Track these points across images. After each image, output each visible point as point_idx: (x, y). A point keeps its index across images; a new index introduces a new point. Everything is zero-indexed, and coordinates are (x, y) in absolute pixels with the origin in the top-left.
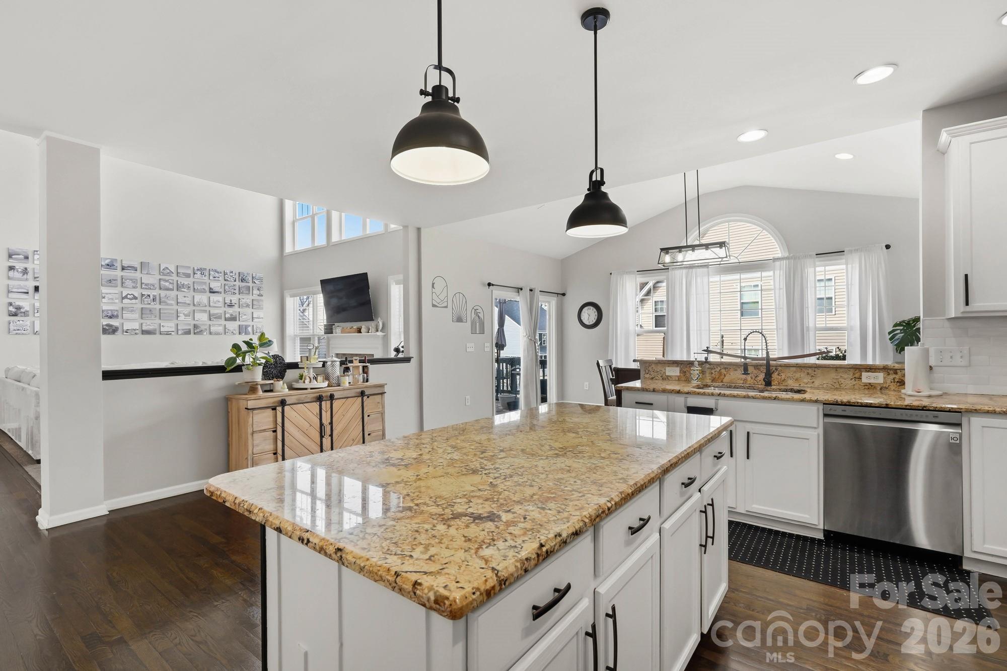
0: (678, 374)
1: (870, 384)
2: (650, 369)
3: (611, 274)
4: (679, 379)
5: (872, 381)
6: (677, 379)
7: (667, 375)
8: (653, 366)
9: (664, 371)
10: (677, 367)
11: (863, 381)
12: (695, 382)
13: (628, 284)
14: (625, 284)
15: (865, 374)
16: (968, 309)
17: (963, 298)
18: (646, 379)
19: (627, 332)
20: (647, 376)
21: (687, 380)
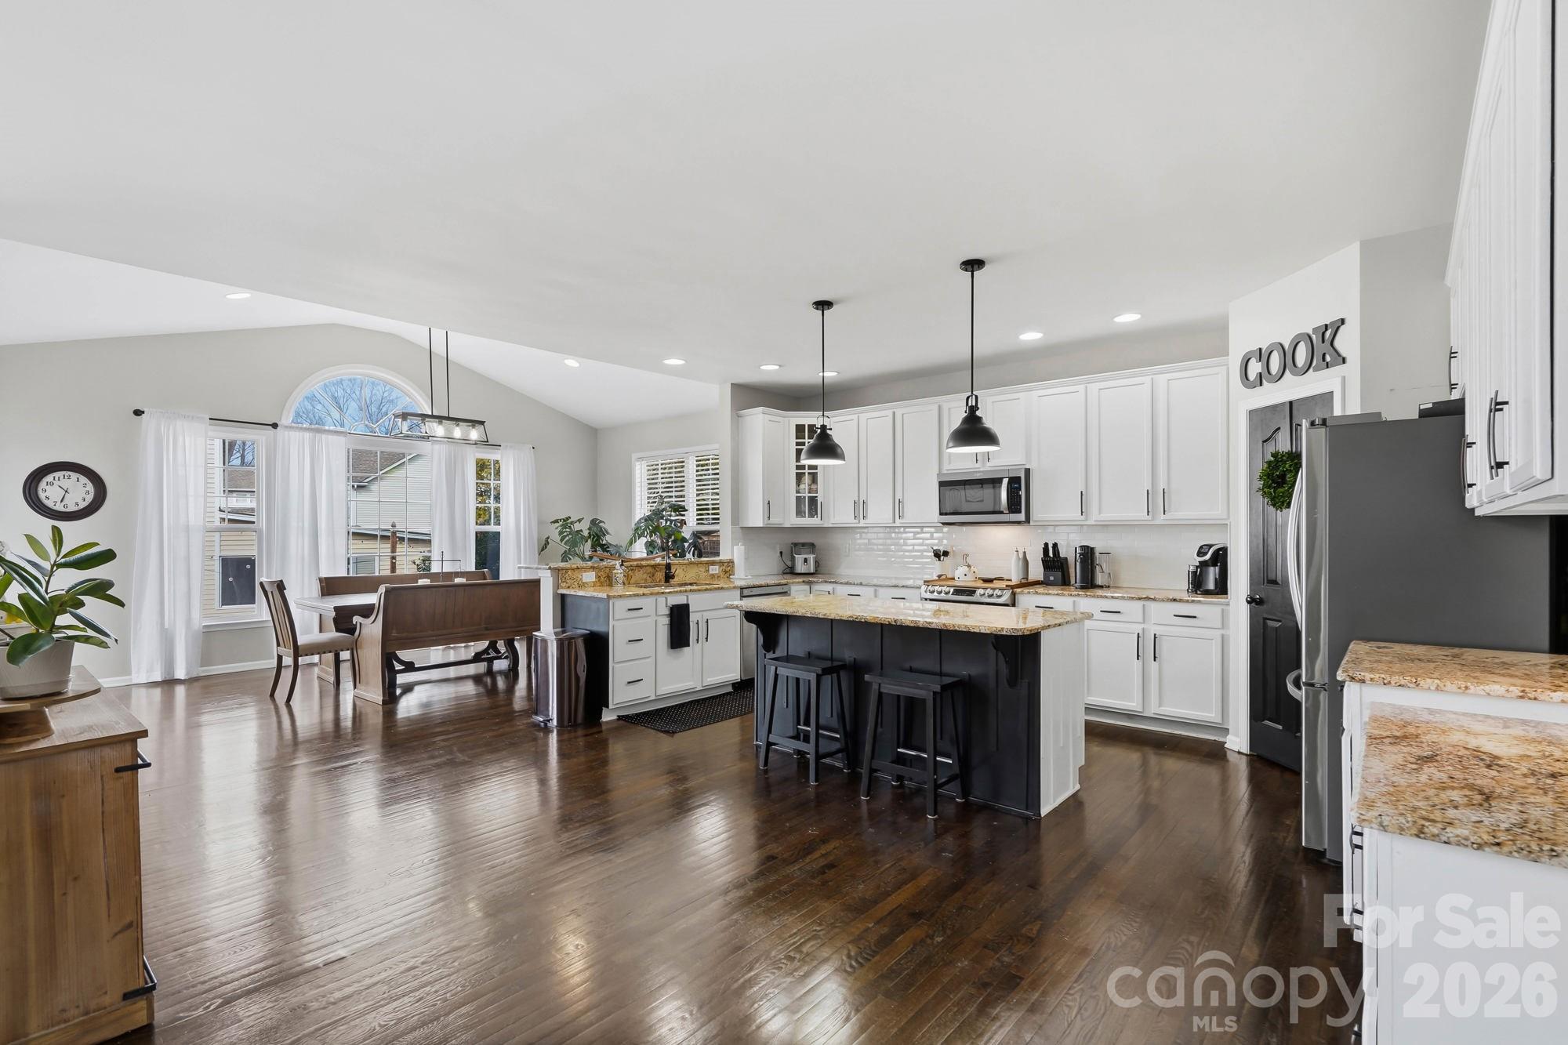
0: (594, 579)
1: (713, 574)
2: (567, 576)
3: (139, 413)
4: (594, 585)
5: (714, 572)
7: (583, 581)
8: (570, 573)
9: (580, 577)
10: (593, 571)
11: (710, 573)
12: (619, 585)
13: (187, 440)
14: (181, 439)
15: (711, 567)
16: (769, 522)
17: (766, 516)
18: (562, 588)
19: (187, 529)
20: (564, 585)
21: (602, 585)
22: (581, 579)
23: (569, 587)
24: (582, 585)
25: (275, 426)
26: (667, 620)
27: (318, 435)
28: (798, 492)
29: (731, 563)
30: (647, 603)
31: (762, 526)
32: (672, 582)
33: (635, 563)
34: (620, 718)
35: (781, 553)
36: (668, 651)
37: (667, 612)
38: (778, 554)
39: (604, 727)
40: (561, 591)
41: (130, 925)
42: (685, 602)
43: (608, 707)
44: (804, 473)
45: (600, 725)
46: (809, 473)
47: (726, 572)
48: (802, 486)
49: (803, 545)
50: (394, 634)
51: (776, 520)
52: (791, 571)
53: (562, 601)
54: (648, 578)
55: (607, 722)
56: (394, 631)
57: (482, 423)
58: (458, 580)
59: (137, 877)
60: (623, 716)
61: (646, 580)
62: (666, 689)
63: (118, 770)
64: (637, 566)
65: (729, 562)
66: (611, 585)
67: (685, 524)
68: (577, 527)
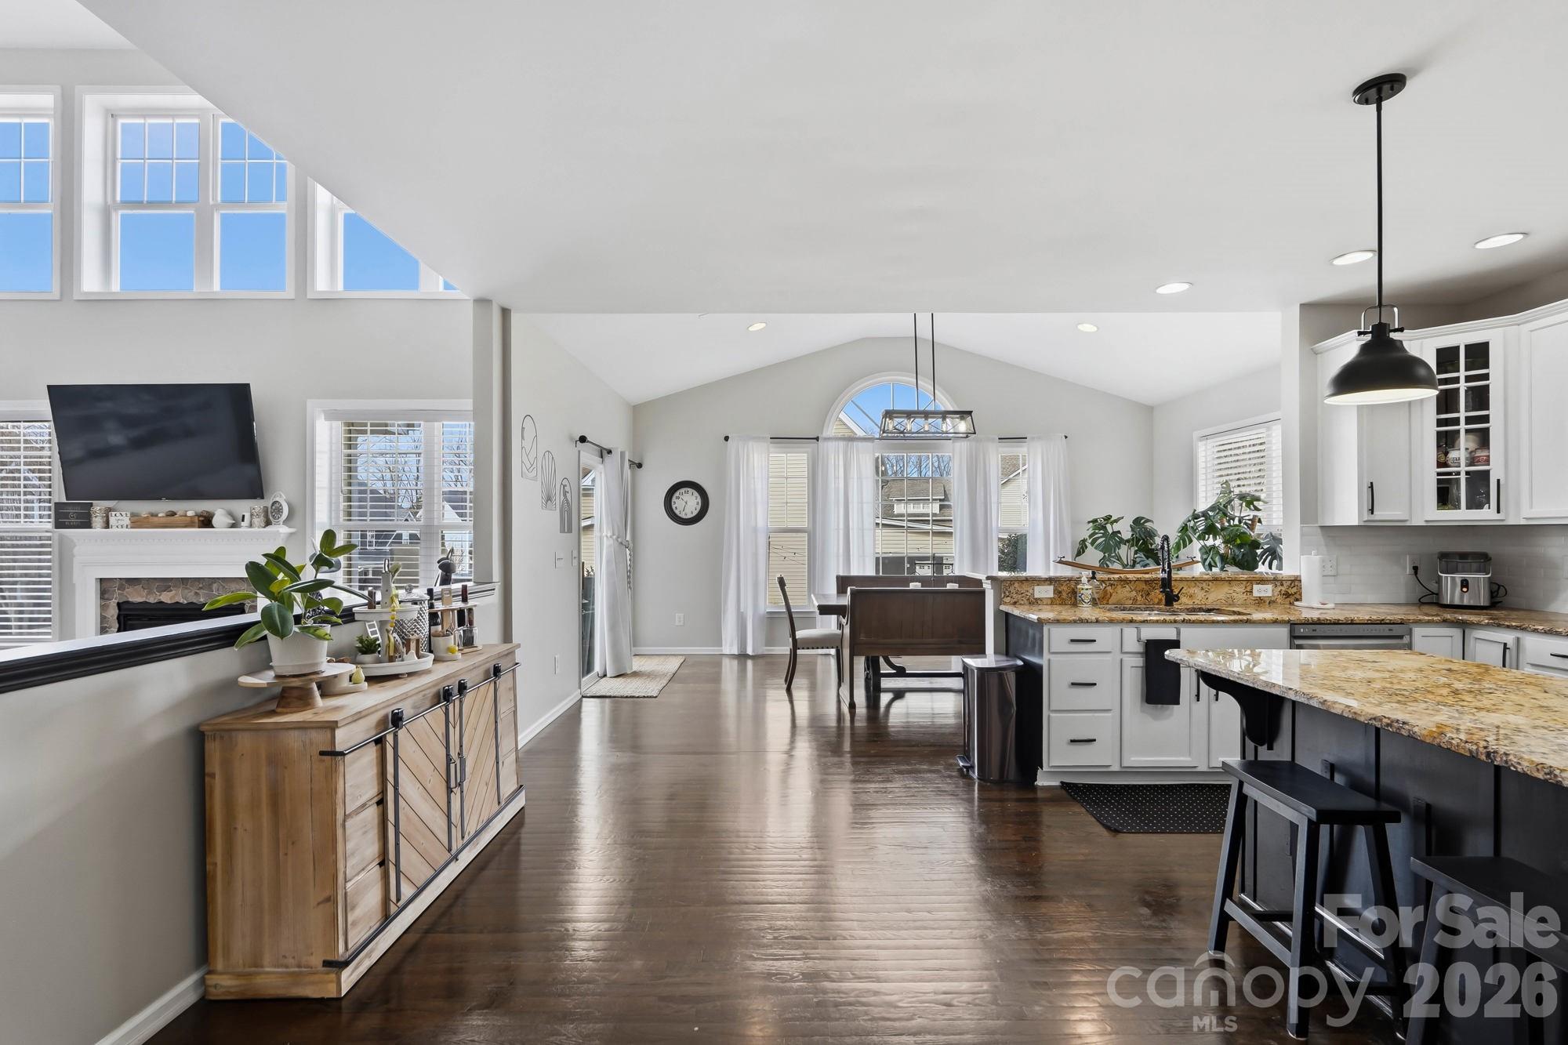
0: (1051, 595)
1: (1260, 597)
2: (1012, 589)
3: (727, 438)
4: (1052, 602)
5: (1262, 595)
6: (1049, 602)
7: (1036, 597)
8: (1016, 585)
9: (1031, 591)
10: (1050, 584)
11: (1254, 595)
12: (1085, 605)
13: (755, 455)
14: (751, 456)
15: (1256, 587)
16: (1372, 517)
17: (1366, 506)
18: (1005, 603)
19: (755, 530)
20: (1007, 600)
21: (1063, 603)
22: (1033, 594)
23: (1015, 603)
24: (1034, 602)
25: (817, 439)
26: (1139, 661)
27: (850, 443)
28: (1440, 465)
29: (1296, 581)
30: (1106, 636)
31: (1356, 523)
32: (1176, 605)
33: (1117, 576)
34: (1064, 785)
35: (1415, 569)
36: (1142, 706)
37: (1140, 648)
38: (1409, 570)
39: (1040, 794)
40: (1003, 608)
41: (328, 900)
42: (1175, 638)
43: (1042, 768)
44: (1458, 432)
45: (1034, 789)
46: (1467, 431)
47: (1287, 595)
48: (1453, 455)
49: (1463, 556)
50: (863, 638)
51: (1389, 512)
52: (1430, 600)
53: (1006, 622)
54: (1139, 598)
55: (1045, 788)
56: (862, 635)
57: (970, 413)
58: (950, 586)
59: (334, 856)
60: (1068, 784)
61: (1135, 600)
62: (1134, 760)
63: (322, 753)
64: (1120, 580)
65: (1293, 581)
66: (1075, 605)
67: (1260, 521)
68: (1116, 527)
